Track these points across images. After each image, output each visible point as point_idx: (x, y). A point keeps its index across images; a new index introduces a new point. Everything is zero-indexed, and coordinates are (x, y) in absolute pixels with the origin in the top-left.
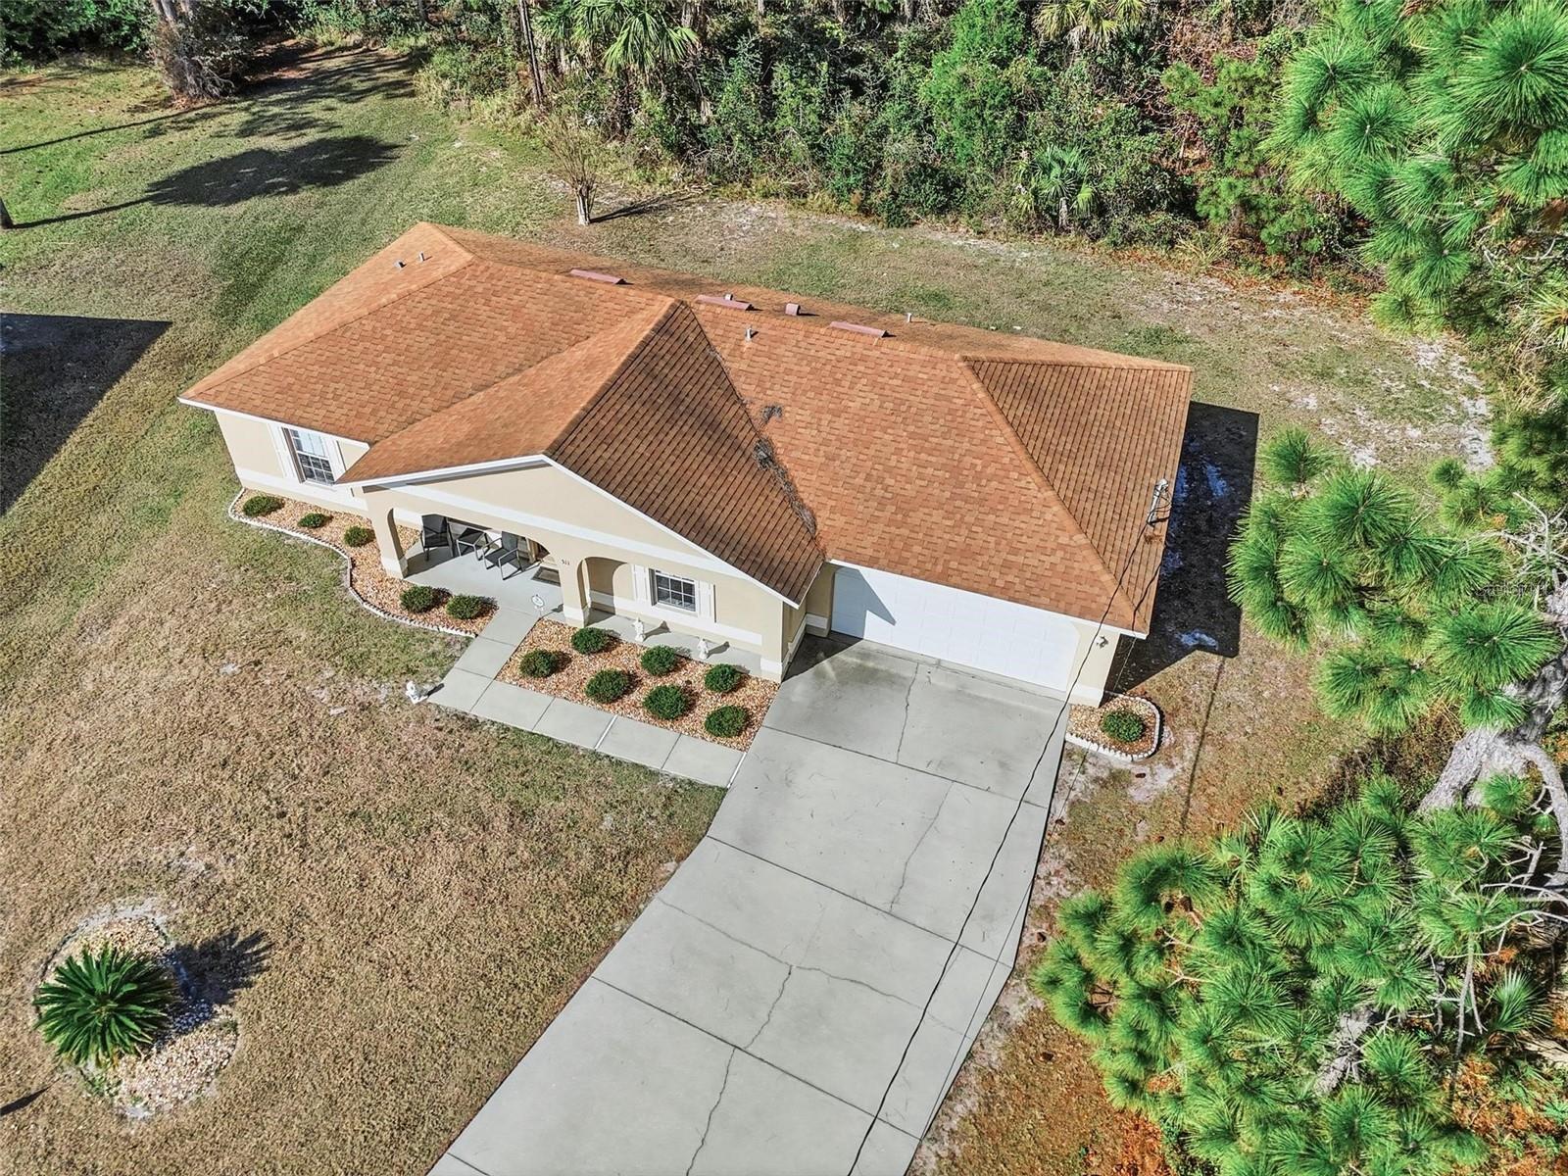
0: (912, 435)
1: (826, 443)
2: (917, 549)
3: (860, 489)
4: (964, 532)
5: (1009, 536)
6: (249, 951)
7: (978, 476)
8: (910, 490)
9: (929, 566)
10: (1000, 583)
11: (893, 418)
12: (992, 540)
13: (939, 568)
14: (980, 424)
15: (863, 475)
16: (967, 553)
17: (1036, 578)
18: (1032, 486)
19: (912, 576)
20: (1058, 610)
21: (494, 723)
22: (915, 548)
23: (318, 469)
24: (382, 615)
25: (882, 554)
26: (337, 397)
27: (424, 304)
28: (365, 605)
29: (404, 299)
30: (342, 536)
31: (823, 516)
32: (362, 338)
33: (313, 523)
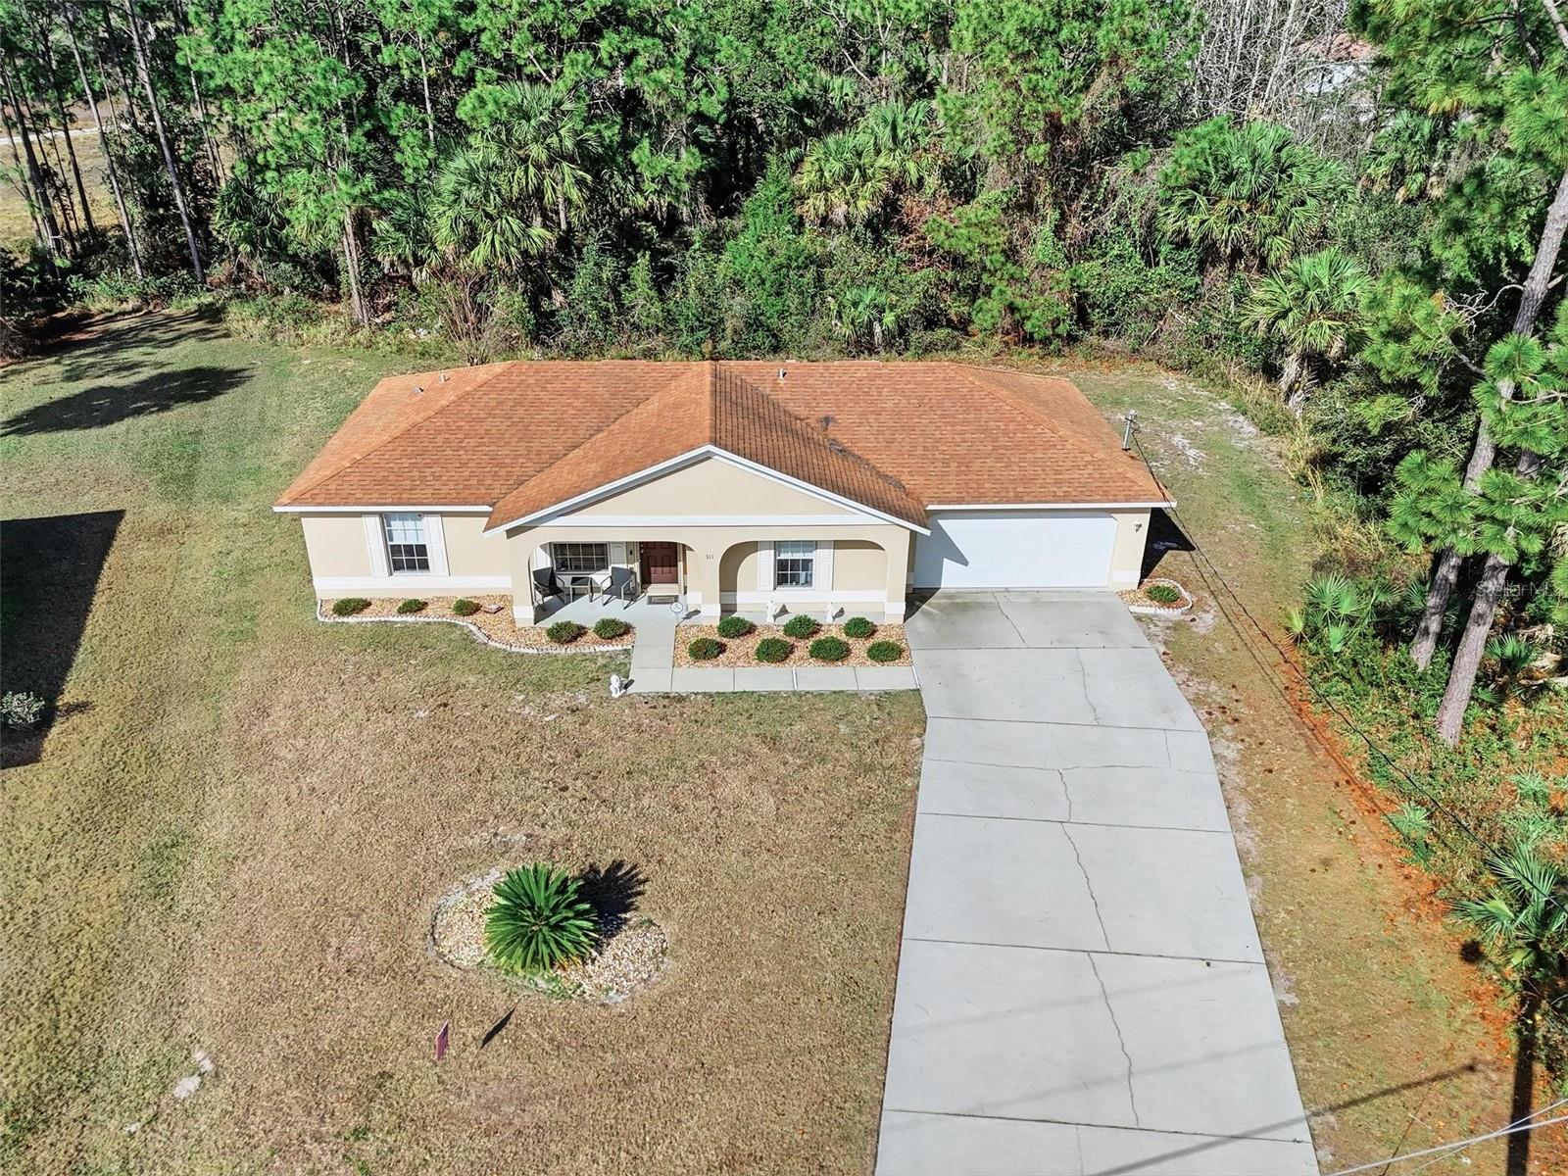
0: (943, 416)
1: (880, 433)
3: (924, 457)
4: (1016, 468)
5: (1049, 463)
6: (619, 874)
7: (1005, 433)
8: (962, 449)
10: (1060, 494)
11: (922, 409)
12: (1038, 469)
13: (1012, 494)
15: (920, 448)
16: (1026, 481)
19: (995, 503)
20: (1110, 501)
21: (696, 694)
22: (987, 485)
23: (409, 558)
24: (535, 651)
25: (964, 494)
26: (437, 478)
27: (485, 399)
28: (513, 649)
29: (463, 398)
30: (449, 612)
31: (905, 479)
32: (438, 432)
33: (415, 607)
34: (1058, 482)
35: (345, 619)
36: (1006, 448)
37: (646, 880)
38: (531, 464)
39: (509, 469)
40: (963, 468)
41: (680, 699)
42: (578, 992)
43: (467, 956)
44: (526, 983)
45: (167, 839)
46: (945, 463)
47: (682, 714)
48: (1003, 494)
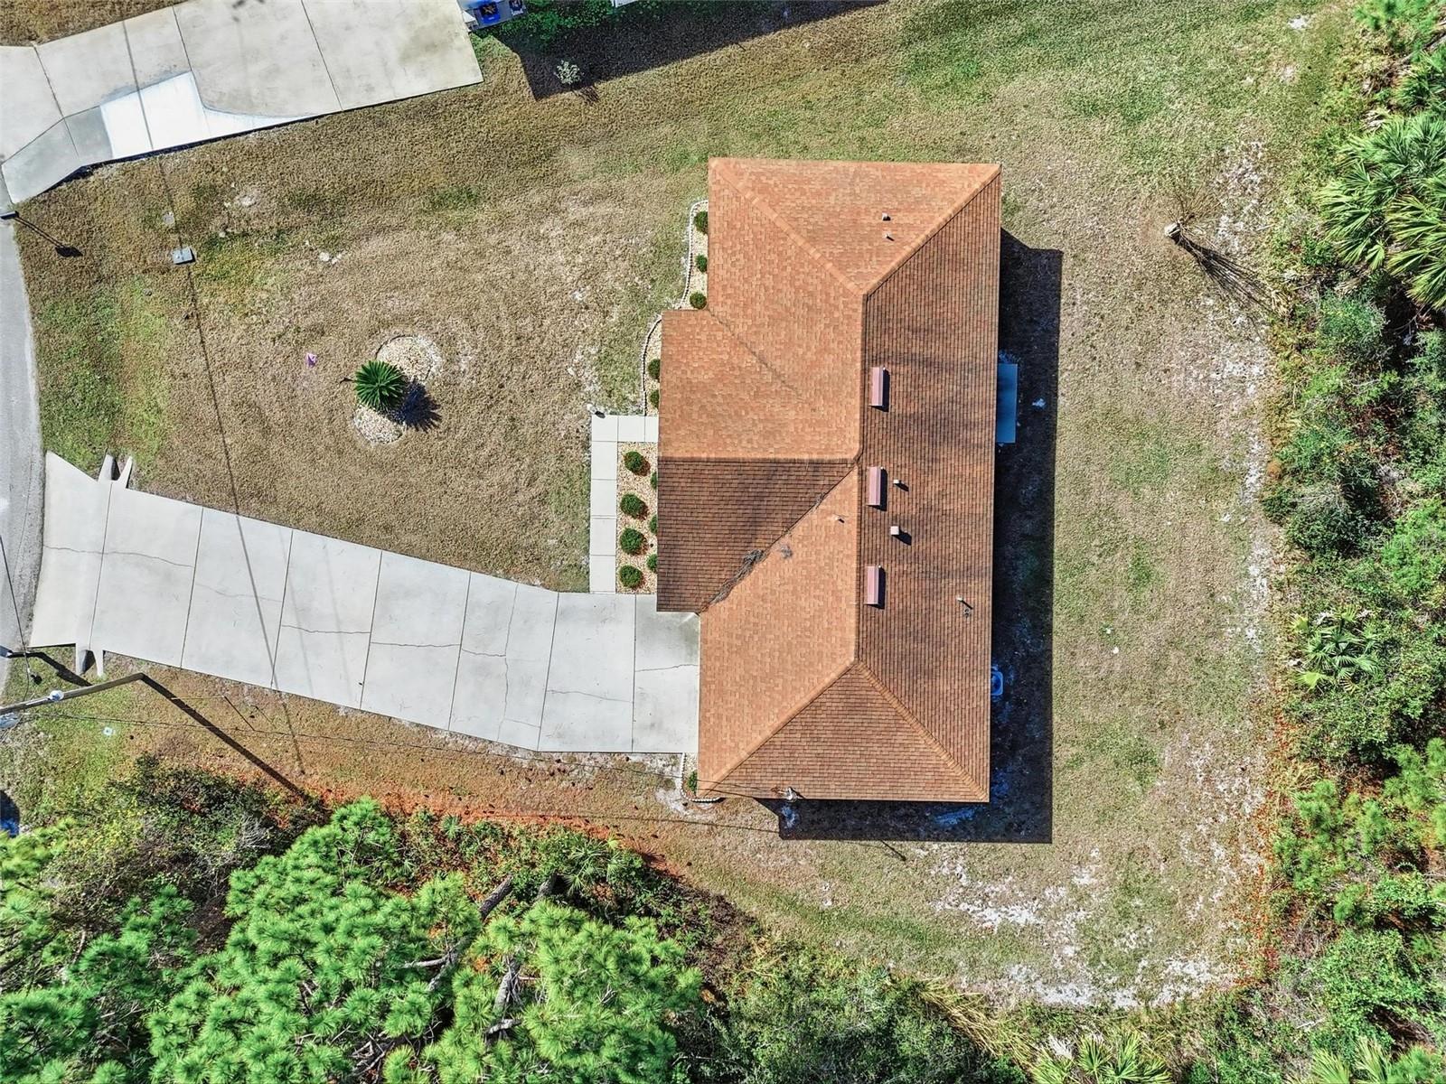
1: (773, 592)
2: (718, 664)
3: (747, 622)
4: (734, 689)
5: (738, 715)
6: (432, 420)
7: (771, 689)
8: (753, 651)
9: (709, 673)
10: (708, 715)
11: (799, 629)
12: (733, 705)
13: (709, 679)
14: (806, 683)
15: (757, 620)
16: (721, 692)
17: (716, 734)
18: (772, 722)
21: (589, 457)
35: (691, 223)
41: (585, 447)
46: (742, 638)
47: (568, 448)
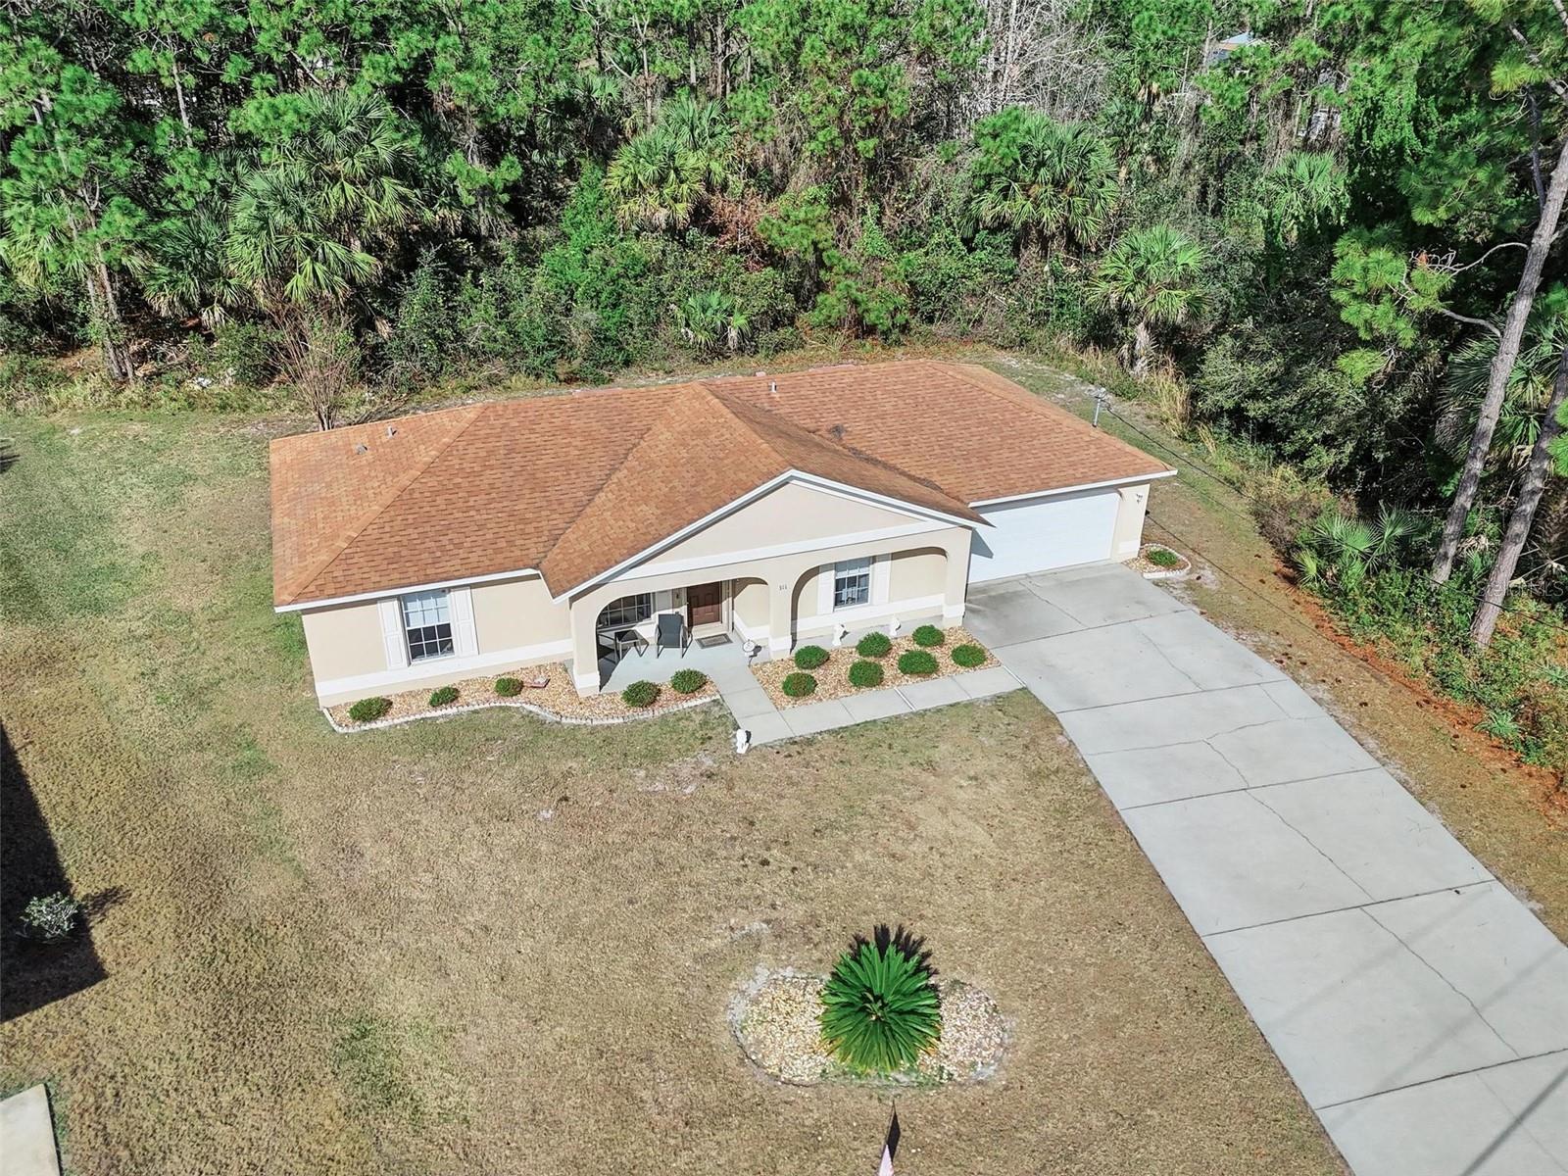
3: (944, 456)
8: (974, 444)
19: (1028, 492)
20: (1122, 477)
21: (821, 733)
22: (1012, 476)
23: (429, 641)
24: (621, 720)
25: (997, 488)
26: (458, 546)
27: (471, 449)
28: (595, 723)
29: (446, 452)
30: (491, 695)
31: (937, 479)
32: (437, 493)
33: (447, 696)
34: (1072, 465)
35: (373, 725)
36: (1010, 437)
37: (922, 940)
38: (557, 516)
39: (535, 524)
40: (984, 462)
41: (809, 742)
42: (945, 1076)
43: (804, 1069)
44: (885, 1082)
45: (347, 1030)
46: (967, 460)
47: (822, 757)
48: (1031, 483)
